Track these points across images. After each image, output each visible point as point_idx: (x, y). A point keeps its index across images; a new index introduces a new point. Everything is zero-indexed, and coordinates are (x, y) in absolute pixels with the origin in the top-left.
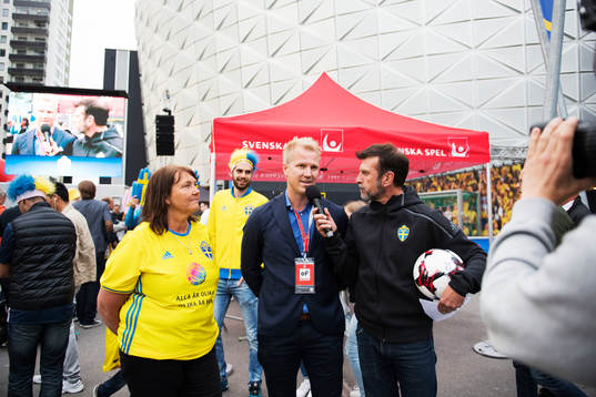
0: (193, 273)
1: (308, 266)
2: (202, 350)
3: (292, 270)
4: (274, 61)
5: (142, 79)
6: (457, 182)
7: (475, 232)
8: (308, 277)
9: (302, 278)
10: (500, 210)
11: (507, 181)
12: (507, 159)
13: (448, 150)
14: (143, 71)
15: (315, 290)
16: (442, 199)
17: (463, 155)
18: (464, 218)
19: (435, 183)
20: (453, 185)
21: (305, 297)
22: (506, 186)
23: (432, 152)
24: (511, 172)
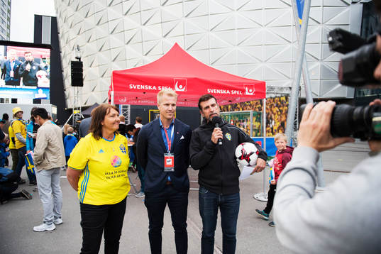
0: (114, 161)
1: (171, 158)
2: (119, 200)
3: (163, 159)
4: (145, 28)
5: (60, 35)
6: (250, 105)
7: (259, 134)
8: (170, 163)
9: (167, 163)
10: (273, 122)
11: (277, 106)
12: (277, 94)
13: (244, 91)
14: (61, 31)
15: (175, 169)
16: (242, 116)
17: (252, 94)
18: (253, 126)
19: (239, 106)
20: (248, 107)
21: (169, 173)
22: (277, 109)
23: (235, 92)
24: (280, 101)
